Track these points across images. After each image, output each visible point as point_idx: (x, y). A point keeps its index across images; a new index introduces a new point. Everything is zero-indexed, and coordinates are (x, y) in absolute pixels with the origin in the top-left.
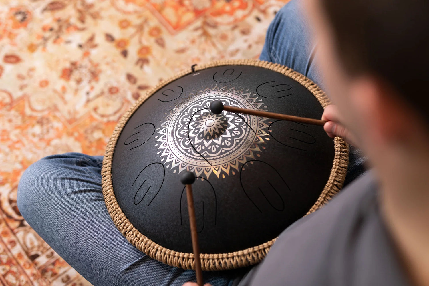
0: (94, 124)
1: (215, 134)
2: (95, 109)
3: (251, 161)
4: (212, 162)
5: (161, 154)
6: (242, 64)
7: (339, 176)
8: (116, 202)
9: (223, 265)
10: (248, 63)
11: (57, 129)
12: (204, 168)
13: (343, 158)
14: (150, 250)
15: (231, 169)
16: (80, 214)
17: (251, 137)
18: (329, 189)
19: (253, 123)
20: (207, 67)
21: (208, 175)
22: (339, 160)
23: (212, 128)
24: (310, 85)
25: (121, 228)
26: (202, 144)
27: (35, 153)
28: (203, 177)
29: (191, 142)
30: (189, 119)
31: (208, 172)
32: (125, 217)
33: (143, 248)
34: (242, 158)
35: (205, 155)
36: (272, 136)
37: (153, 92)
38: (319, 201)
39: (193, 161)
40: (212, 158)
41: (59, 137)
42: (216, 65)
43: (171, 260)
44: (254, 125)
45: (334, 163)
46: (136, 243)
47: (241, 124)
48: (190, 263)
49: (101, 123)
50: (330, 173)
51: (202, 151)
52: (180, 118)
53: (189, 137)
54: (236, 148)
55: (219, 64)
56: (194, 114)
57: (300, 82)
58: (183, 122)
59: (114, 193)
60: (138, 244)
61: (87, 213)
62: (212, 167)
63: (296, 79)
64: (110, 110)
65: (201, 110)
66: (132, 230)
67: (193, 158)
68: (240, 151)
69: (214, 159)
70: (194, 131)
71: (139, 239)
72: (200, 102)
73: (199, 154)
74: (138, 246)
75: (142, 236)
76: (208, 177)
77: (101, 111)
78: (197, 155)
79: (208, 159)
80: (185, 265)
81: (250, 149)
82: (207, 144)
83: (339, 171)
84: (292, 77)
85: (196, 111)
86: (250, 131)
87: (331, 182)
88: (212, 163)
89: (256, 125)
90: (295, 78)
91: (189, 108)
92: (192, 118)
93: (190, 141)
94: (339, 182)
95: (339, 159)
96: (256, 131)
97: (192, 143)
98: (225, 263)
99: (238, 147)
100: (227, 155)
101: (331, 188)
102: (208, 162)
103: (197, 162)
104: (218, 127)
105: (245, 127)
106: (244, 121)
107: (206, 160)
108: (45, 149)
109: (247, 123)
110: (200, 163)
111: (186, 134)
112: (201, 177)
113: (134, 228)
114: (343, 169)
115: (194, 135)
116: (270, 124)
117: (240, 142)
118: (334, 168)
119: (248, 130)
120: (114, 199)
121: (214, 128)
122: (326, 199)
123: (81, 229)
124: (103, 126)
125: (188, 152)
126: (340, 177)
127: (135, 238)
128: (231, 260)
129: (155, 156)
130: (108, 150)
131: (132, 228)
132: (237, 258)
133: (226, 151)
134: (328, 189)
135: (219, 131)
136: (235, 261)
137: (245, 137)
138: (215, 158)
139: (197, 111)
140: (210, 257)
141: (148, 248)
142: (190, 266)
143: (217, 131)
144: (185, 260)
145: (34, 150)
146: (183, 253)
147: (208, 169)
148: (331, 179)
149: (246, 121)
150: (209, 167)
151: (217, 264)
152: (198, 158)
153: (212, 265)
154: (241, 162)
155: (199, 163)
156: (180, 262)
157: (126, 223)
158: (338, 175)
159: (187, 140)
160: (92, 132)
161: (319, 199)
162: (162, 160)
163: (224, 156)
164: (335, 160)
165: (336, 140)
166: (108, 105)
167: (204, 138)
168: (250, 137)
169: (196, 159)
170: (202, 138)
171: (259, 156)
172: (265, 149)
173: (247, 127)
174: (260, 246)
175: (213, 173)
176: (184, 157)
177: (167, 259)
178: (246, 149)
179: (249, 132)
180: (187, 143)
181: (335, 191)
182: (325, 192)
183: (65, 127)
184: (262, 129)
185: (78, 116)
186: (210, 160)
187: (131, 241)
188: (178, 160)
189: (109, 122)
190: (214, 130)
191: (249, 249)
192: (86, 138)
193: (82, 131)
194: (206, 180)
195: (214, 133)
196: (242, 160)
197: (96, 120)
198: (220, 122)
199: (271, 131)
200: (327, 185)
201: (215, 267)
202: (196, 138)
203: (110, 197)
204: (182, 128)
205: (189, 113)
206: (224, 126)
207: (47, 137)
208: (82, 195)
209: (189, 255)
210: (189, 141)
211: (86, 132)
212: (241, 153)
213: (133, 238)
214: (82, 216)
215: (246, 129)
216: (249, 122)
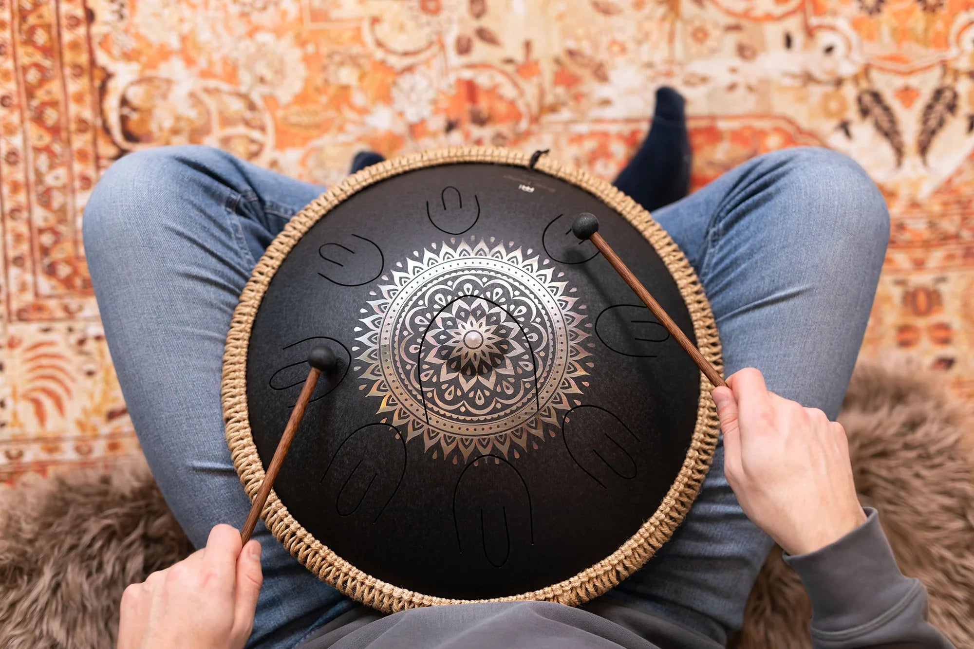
0: (356, 49)
1: (469, 368)
2: (375, 21)
3: (497, 457)
4: (432, 416)
5: (360, 334)
6: (624, 213)
7: (635, 558)
8: (245, 350)
9: (348, 589)
10: (635, 218)
11: (284, 14)
12: (412, 418)
13: (664, 528)
14: (250, 480)
15: (456, 450)
16: (173, 323)
17: (526, 413)
18: (601, 572)
19: (547, 387)
20: (561, 174)
21: (411, 434)
22: (653, 529)
23: (471, 353)
24: (708, 343)
25: (227, 404)
26: (437, 369)
27: (218, 36)
28: (401, 432)
29: (420, 352)
30: (446, 300)
31: (414, 429)
32: (243, 390)
33: (240, 468)
34: (485, 443)
35: (429, 395)
36: (563, 432)
37: (434, 162)
38: (570, 583)
39: (403, 392)
40: (436, 409)
41: (278, 32)
42: (578, 183)
43: (273, 523)
44: (547, 392)
45: (642, 530)
46: (236, 453)
47: (526, 374)
48: (299, 550)
49: (369, 56)
50: (622, 543)
51: (429, 383)
52: (434, 286)
53: (423, 339)
54: (489, 417)
55: (584, 185)
56: (460, 298)
57: (696, 326)
58: (432, 301)
59: (252, 328)
60: (237, 456)
61: (188, 329)
62: (425, 425)
63: (693, 315)
64: (399, 42)
65: (477, 297)
66: (241, 424)
67: (406, 386)
68: (491, 428)
69: (438, 413)
70: (440, 334)
71: (244, 447)
72: (486, 276)
73: (419, 386)
74: (235, 458)
75: (251, 446)
76: (408, 439)
77: (384, 31)
78: (416, 387)
79: (430, 405)
80: (290, 548)
81: (509, 434)
82: (445, 376)
83: (641, 551)
84: (689, 307)
85: (467, 294)
86: (533, 400)
87: (612, 562)
88: (430, 419)
89: (549, 395)
90: (694, 312)
91: (461, 276)
92: (452, 302)
93: (421, 348)
94: (626, 568)
95: (656, 527)
96: (543, 406)
97: (422, 355)
98: (354, 589)
99: (493, 419)
100: (464, 421)
101: (606, 573)
102: (426, 412)
103: (407, 397)
104: (483, 358)
105: (528, 386)
106: (535, 372)
107: (425, 405)
108: (239, 39)
109: (536, 380)
110: (412, 405)
111: (422, 329)
112: (399, 429)
113: (247, 422)
114: (650, 548)
115: (432, 341)
116: (575, 406)
117: (502, 410)
118: (635, 540)
119: (530, 396)
120: (245, 340)
121: (475, 355)
122: (583, 585)
123: (161, 350)
124: (367, 65)
125: (404, 368)
126: (634, 560)
127: (238, 440)
128: (366, 591)
129: (349, 331)
130: (290, 232)
131: (244, 420)
132: (377, 593)
133: (467, 413)
134: (599, 571)
135: (479, 366)
136: (371, 595)
137: (517, 405)
138: (442, 412)
139: (470, 294)
140: (336, 564)
141: (248, 474)
142: (297, 553)
143: (476, 364)
144: (294, 537)
145: (220, 29)
146: (299, 526)
147: (418, 423)
148: (617, 555)
149: (538, 374)
150: (422, 423)
151: (340, 581)
152: (414, 393)
153: (330, 577)
154: (480, 448)
155: (410, 402)
156: (285, 536)
157: (240, 403)
158: (634, 554)
159: (418, 344)
160: (342, 64)
161: (572, 579)
162: (355, 349)
163: (457, 420)
164: (646, 525)
165: (675, 488)
166: (402, 28)
167: (446, 361)
168: (524, 412)
169: (410, 392)
170: (443, 358)
171: (517, 456)
172: (536, 451)
173: (531, 389)
174: (426, 597)
175: (421, 437)
176: (392, 372)
177: (269, 515)
178: (504, 431)
179: (529, 400)
180: (412, 350)
181: (609, 580)
182: (592, 573)
183: (300, 20)
184: (555, 409)
185: (335, 14)
186: (431, 409)
187: (229, 440)
188: (379, 371)
189: (382, 64)
190: (473, 359)
191: (406, 591)
192: (324, 68)
193: (325, 49)
194: (404, 442)
195: (470, 364)
196: (485, 447)
197: (363, 44)
198: (491, 348)
199: (567, 420)
200: (603, 562)
201: (335, 584)
202: (434, 352)
203: (241, 331)
204: (423, 312)
205: (454, 287)
206: (493, 361)
207: (257, 18)
208: (200, 287)
209: (306, 535)
210: (419, 347)
211: (330, 56)
212: (490, 431)
213: (235, 438)
214: (176, 328)
215: (527, 391)
216: (542, 380)
